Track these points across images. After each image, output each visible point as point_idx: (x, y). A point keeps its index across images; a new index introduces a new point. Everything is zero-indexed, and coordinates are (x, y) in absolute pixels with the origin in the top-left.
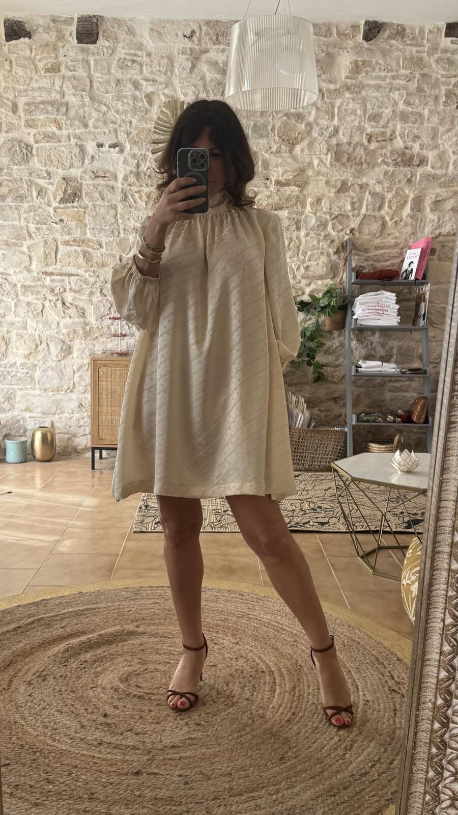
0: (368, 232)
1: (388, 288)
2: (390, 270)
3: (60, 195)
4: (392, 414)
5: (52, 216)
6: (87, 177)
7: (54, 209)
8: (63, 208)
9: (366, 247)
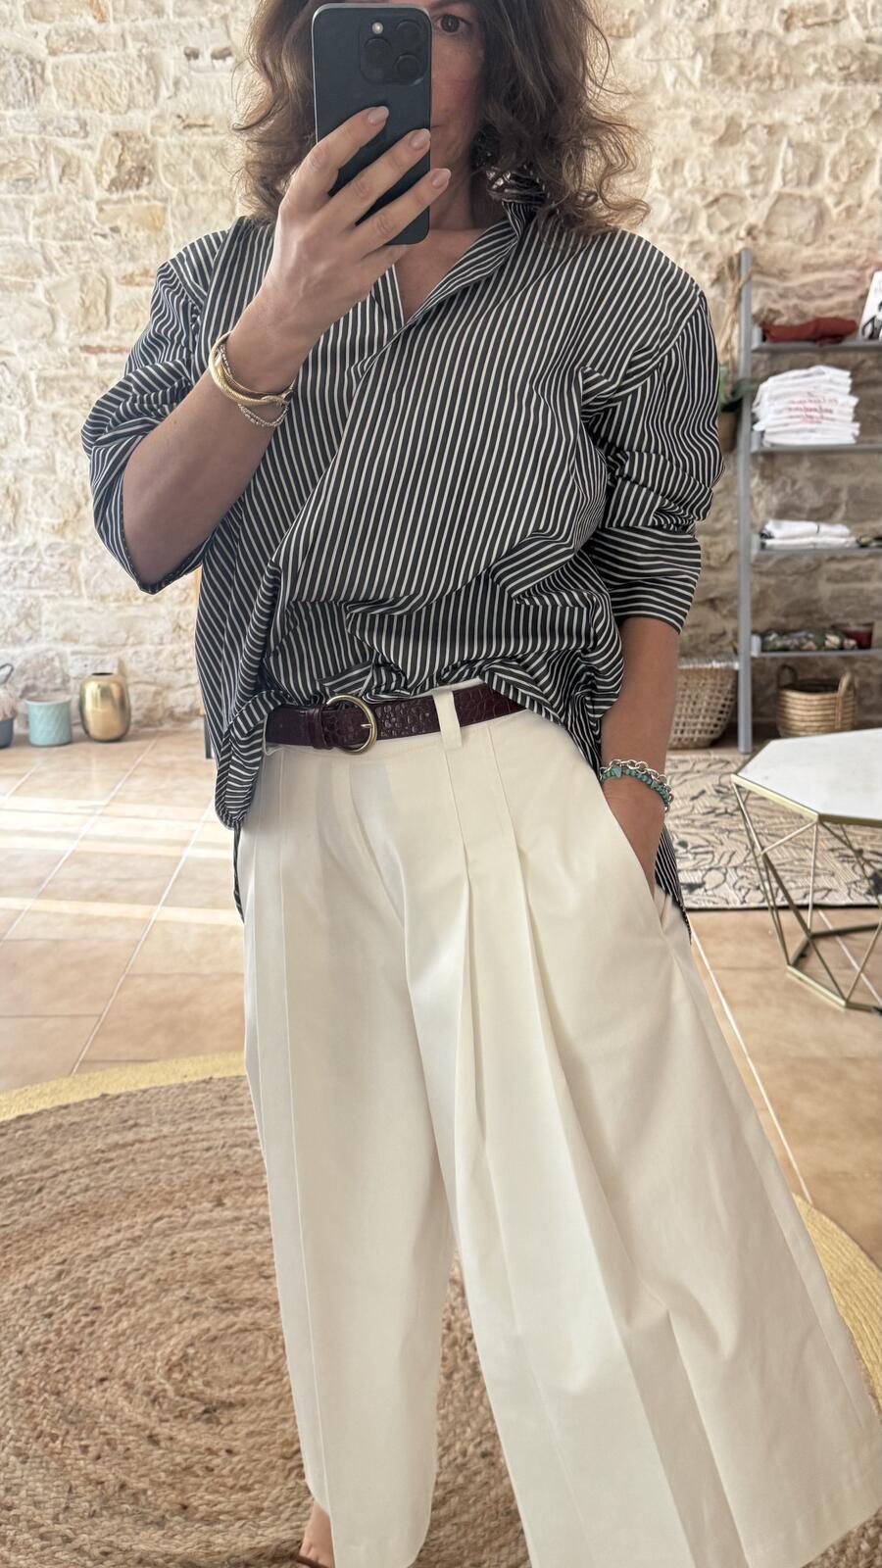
0: (785, 233)
1: (830, 358)
2: (836, 319)
3: (110, 172)
4: (835, 629)
5: (94, 218)
6: (167, 128)
7: (98, 204)
8: (116, 202)
9: (783, 264)
